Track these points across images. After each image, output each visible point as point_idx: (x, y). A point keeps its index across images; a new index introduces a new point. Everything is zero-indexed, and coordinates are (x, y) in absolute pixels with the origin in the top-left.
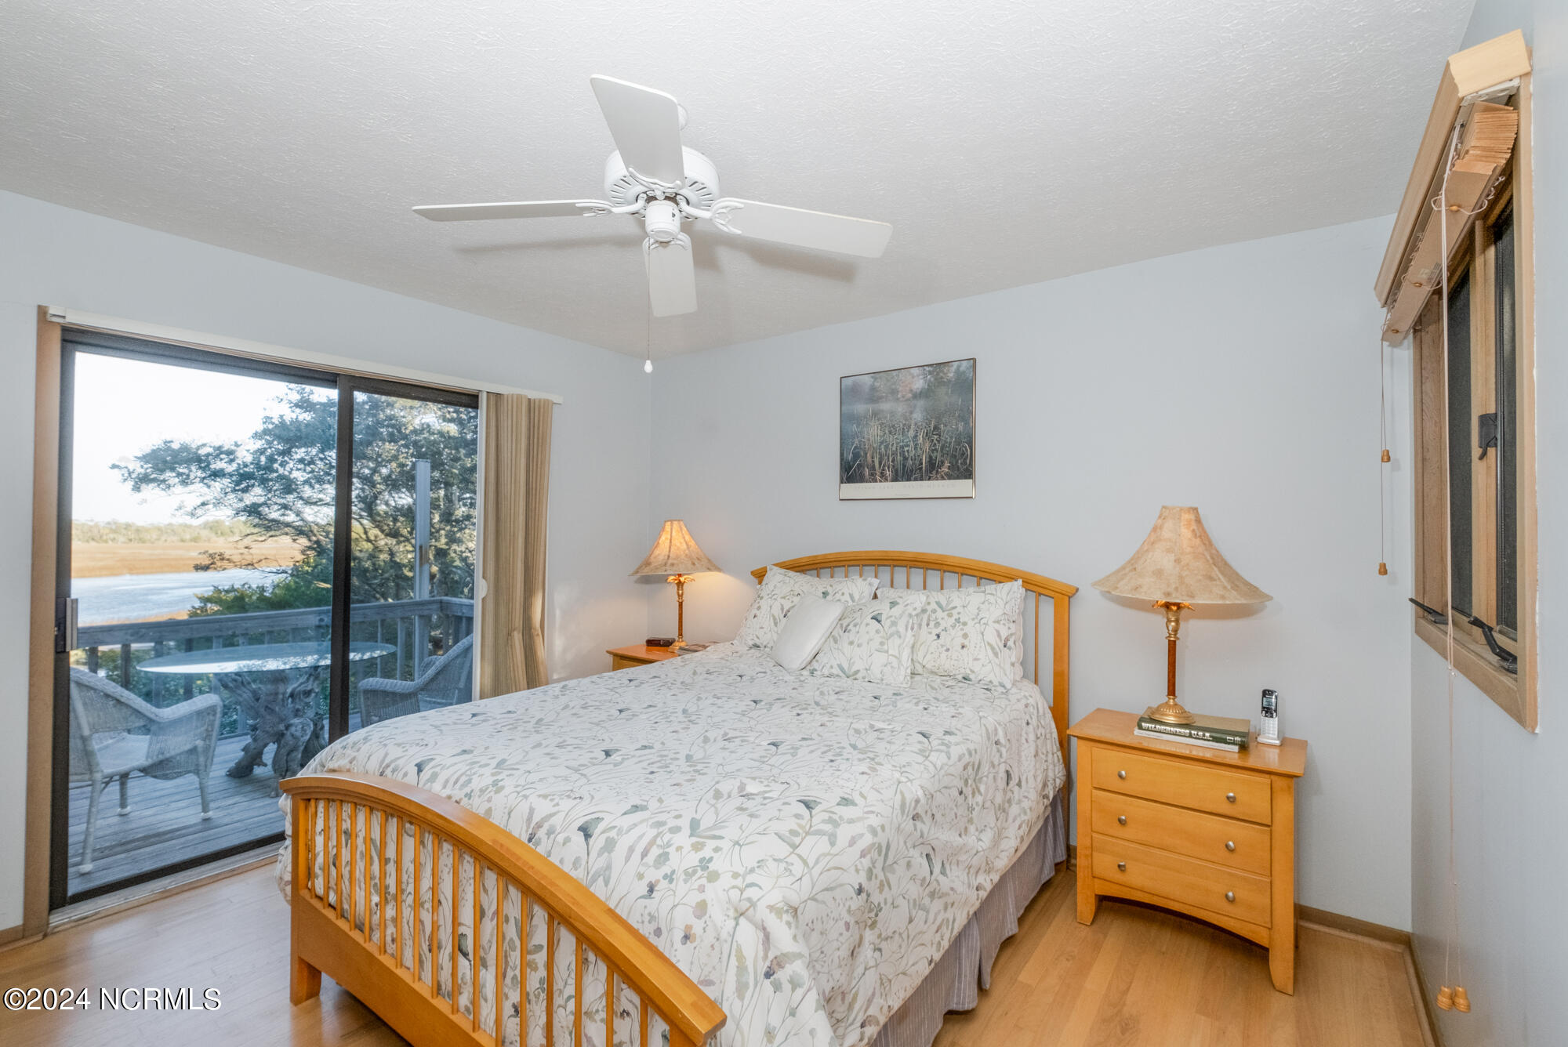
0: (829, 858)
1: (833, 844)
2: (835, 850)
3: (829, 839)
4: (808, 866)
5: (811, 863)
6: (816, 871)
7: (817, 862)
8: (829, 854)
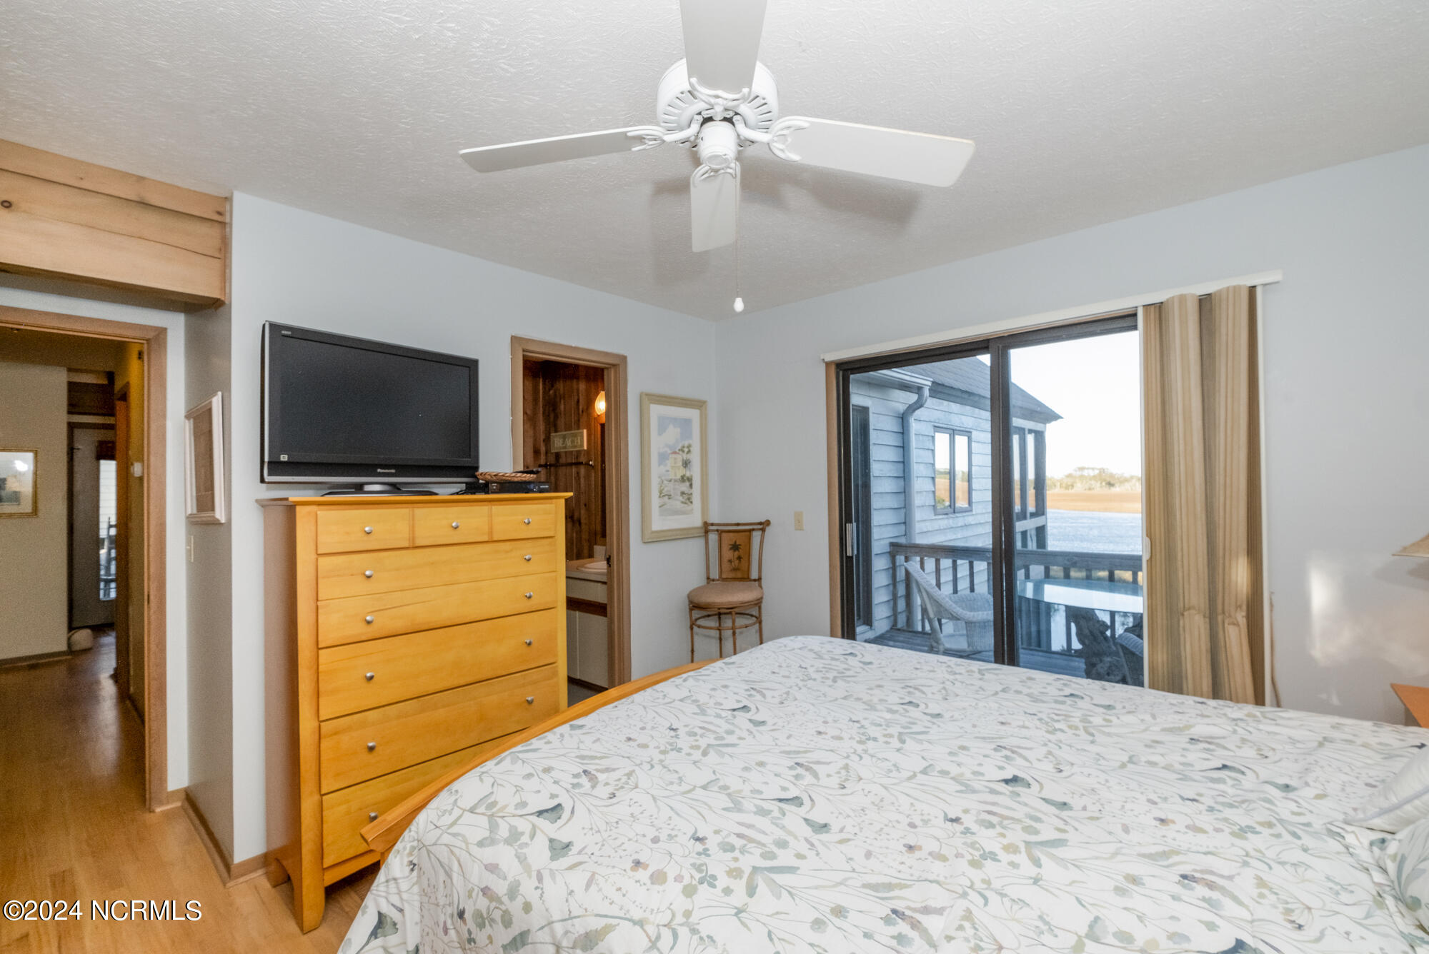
0: (463, 846)
1: (481, 844)
2: (475, 850)
3: (485, 839)
4: (448, 829)
5: (454, 830)
6: (446, 839)
7: (455, 835)
8: (467, 844)
